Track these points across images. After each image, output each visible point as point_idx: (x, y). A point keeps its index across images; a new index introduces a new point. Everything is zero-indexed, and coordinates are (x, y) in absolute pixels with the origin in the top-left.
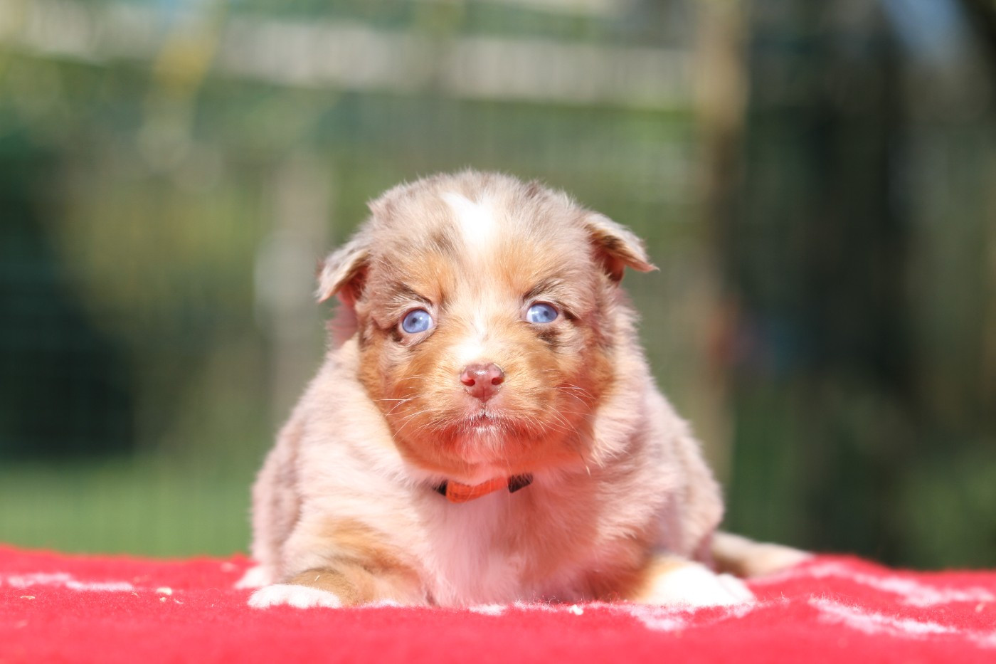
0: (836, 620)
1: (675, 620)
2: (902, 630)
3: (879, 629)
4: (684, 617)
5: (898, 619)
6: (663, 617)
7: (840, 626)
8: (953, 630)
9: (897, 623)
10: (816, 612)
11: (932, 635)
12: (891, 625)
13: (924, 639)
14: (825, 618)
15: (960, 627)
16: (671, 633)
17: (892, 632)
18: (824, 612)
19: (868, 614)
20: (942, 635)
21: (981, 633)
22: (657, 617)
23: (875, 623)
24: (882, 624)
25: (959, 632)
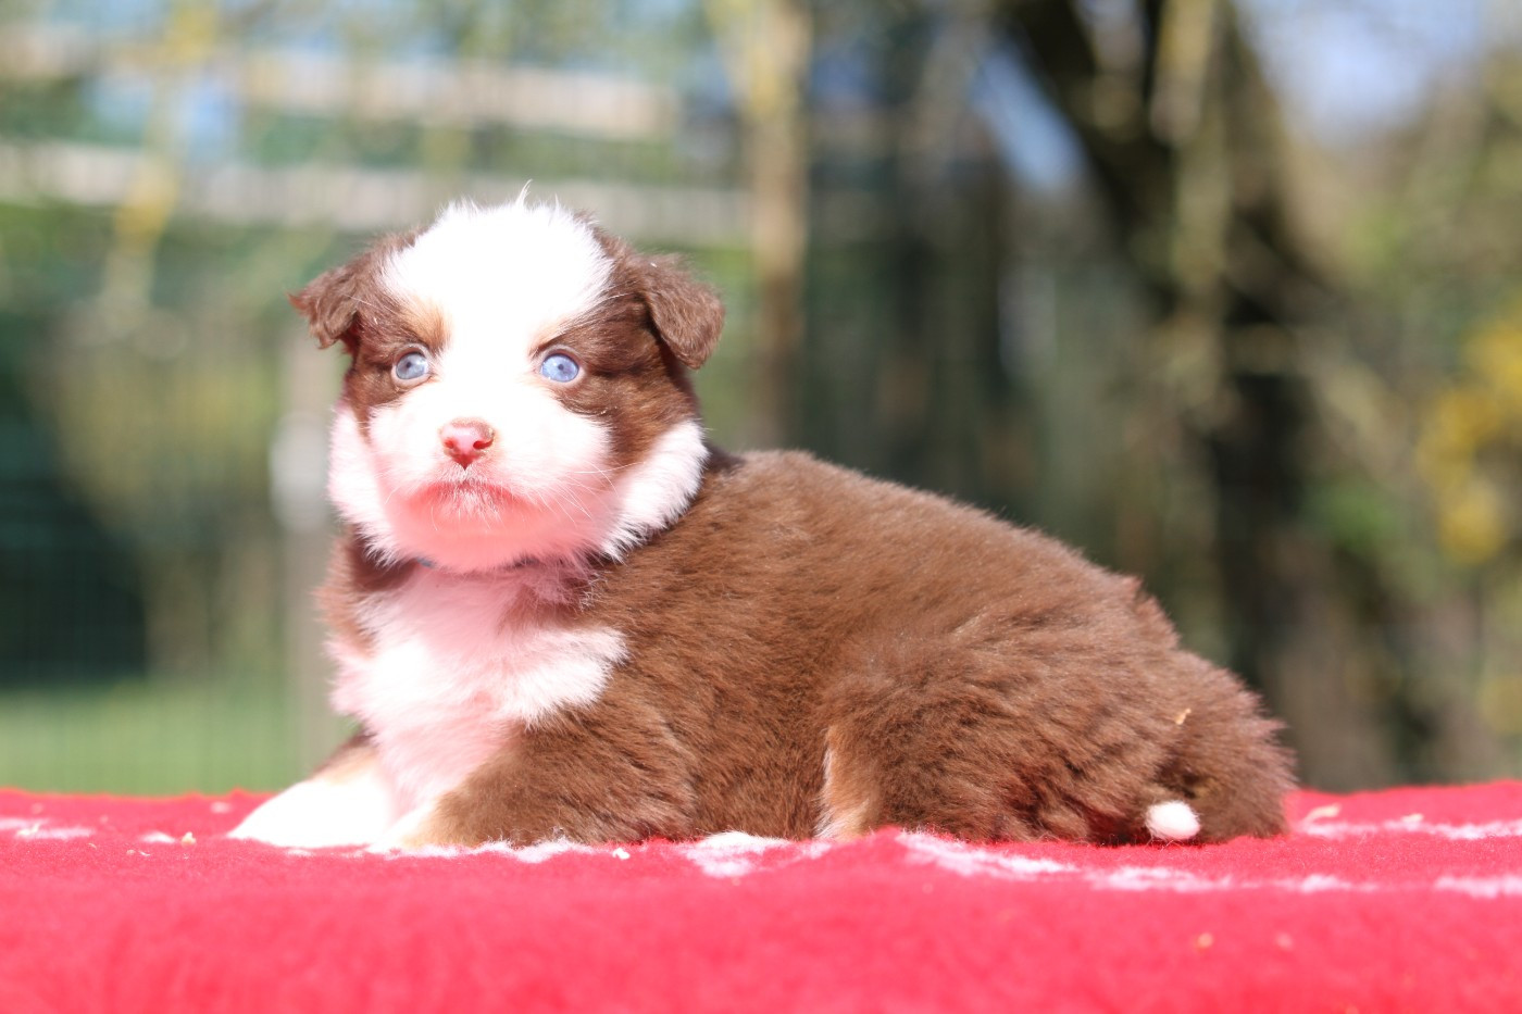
0: (929, 859)
1: (739, 863)
2: (1010, 870)
3: (979, 869)
4: (750, 859)
5: (1007, 856)
6: (725, 859)
7: (931, 867)
8: (1071, 868)
9: (1003, 861)
10: (903, 850)
11: (1043, 874)
12: (997, 865)
13: (1033, 879)
14: (913, 858)
15: (1079, 865)
16: (727, 880)
17: (994, 872)
18: (915, 851)
19: (970, 852)
20: (1056, 874)
21: (1102, 871)
22: (718, 860)
23: (977, 862)
24: (986, 864)
25: (1078, 870)
